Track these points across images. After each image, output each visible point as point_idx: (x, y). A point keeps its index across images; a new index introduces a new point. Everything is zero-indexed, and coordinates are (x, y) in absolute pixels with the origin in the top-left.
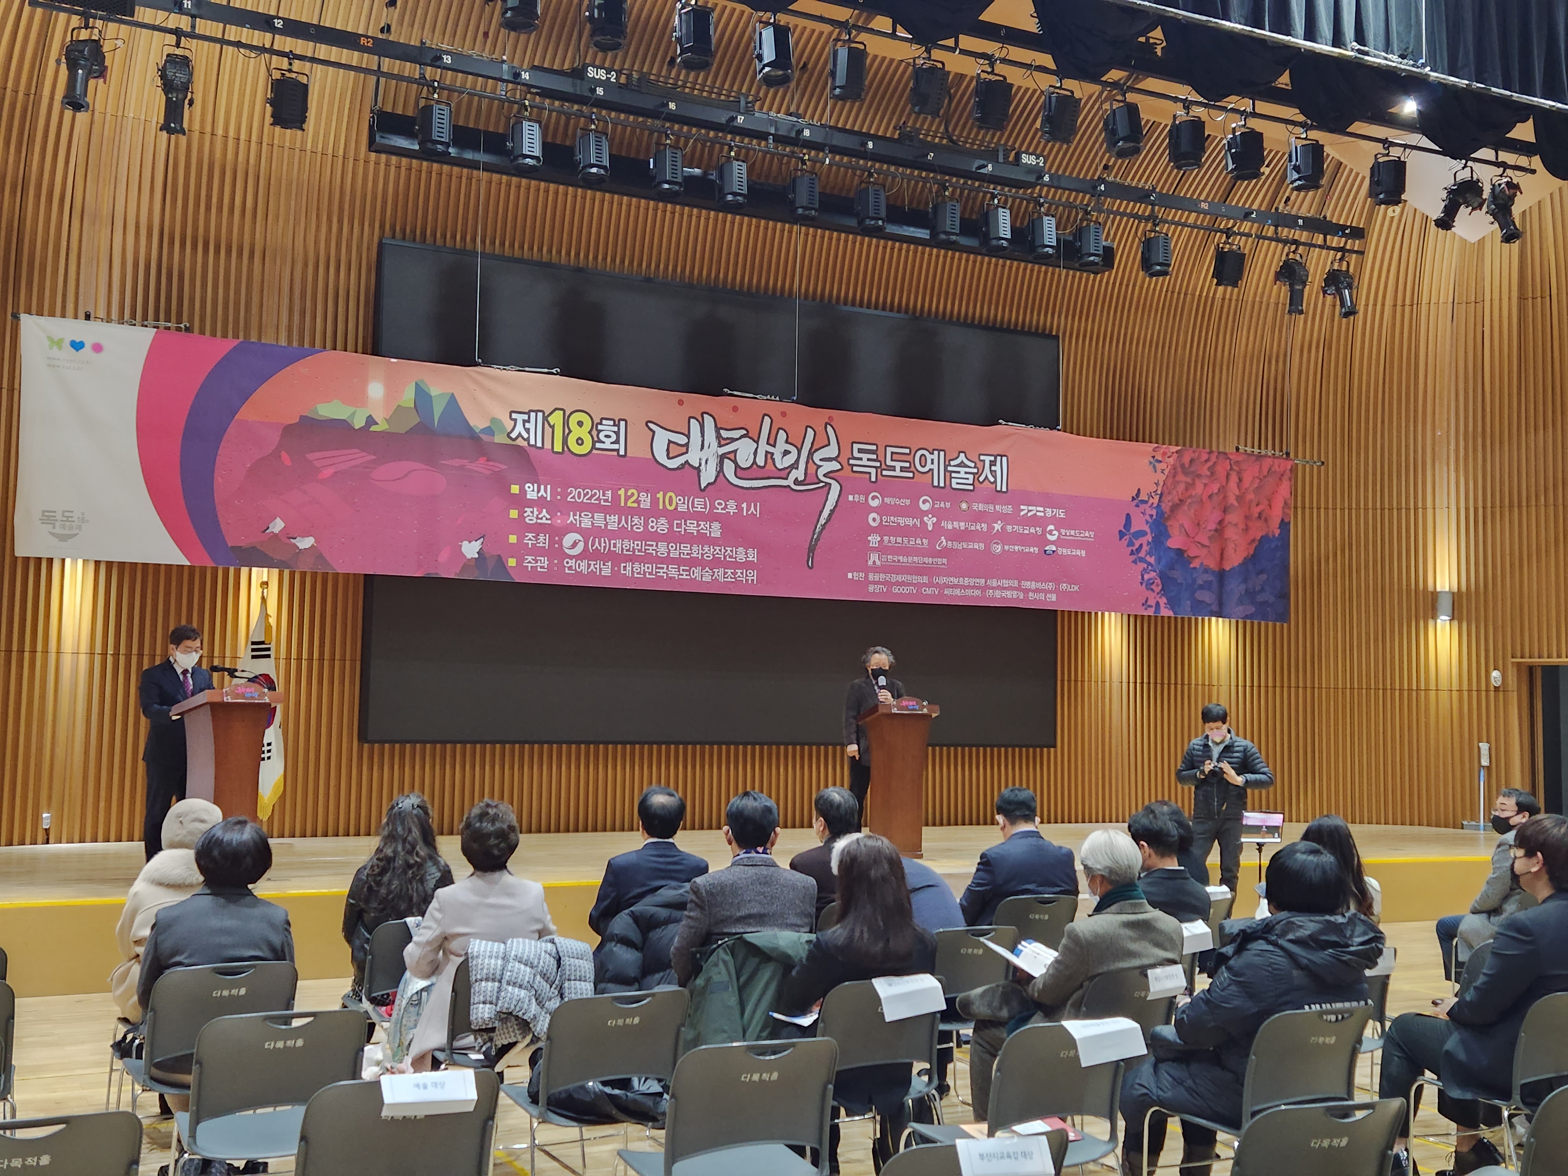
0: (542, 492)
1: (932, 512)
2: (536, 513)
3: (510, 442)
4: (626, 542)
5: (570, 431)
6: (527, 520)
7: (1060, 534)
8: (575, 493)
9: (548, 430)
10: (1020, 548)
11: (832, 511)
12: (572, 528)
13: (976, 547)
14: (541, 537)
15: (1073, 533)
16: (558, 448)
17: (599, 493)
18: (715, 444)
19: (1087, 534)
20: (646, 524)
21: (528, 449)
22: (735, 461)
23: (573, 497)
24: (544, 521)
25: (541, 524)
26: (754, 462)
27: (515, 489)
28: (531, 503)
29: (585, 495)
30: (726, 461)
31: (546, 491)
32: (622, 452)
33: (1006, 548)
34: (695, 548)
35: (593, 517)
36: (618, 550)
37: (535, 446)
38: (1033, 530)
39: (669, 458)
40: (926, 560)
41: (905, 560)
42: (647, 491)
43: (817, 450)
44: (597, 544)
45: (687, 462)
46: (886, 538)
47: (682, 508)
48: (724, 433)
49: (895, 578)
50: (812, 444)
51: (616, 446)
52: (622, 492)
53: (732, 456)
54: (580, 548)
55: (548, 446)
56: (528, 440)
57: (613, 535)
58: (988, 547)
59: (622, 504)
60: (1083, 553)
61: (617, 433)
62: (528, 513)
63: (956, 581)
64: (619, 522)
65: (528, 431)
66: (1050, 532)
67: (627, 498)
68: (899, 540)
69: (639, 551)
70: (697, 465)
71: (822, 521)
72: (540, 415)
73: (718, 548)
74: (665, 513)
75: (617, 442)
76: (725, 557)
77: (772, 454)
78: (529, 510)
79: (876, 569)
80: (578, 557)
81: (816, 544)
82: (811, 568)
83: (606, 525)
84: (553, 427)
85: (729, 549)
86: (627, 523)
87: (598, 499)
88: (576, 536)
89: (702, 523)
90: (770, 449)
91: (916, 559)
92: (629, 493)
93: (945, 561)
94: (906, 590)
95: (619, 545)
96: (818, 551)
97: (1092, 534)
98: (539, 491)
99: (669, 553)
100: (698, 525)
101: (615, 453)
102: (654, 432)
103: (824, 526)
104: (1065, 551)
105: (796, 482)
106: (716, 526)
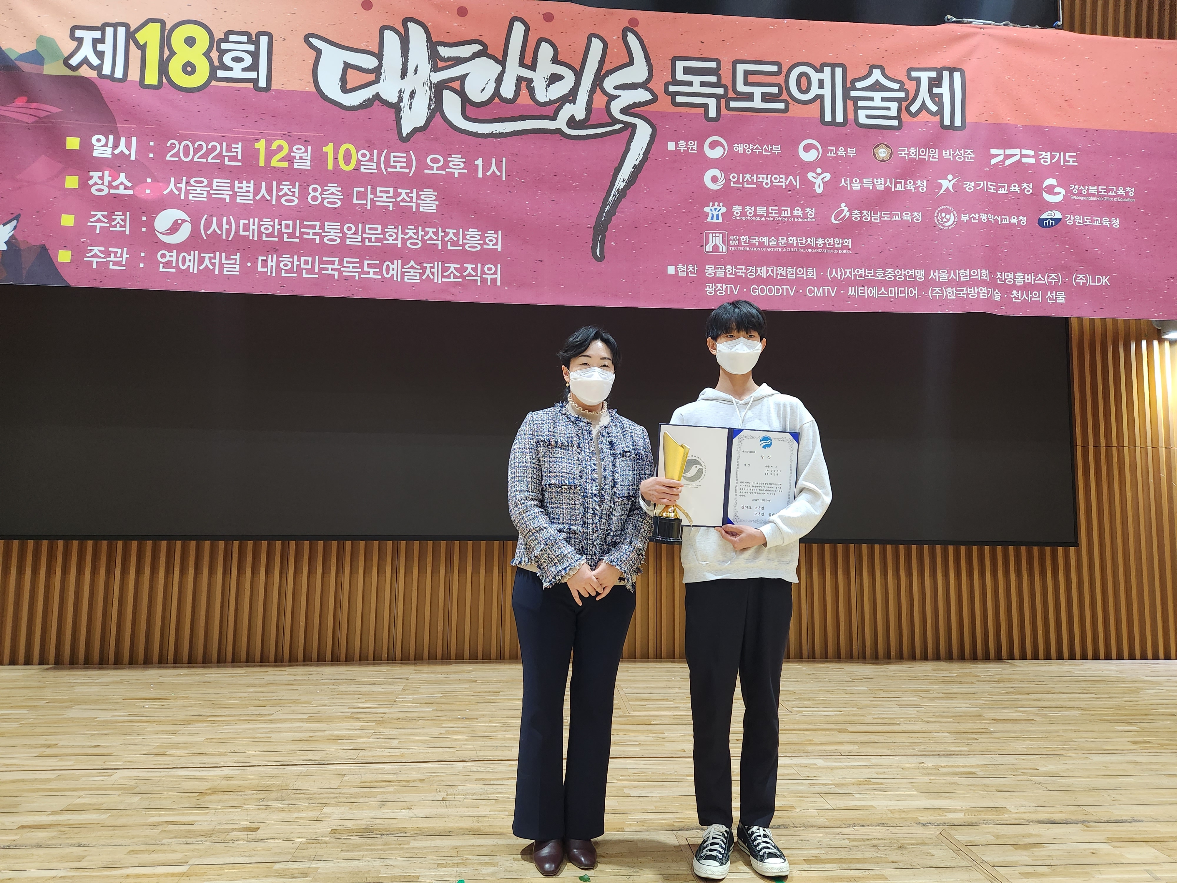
0: (122, 147)
1: (822, 163)
2: (107, 178)
3: (68, 72)
4: (267, 222)
5: (173, 53)
6: (93, 190)
7: (1069, 192)
8: (179, 147)
9: (135, 53)
10: (991, 218)
11: (637, 169)
12: (172, 202)
13: (907, 217)
14: (118, 218)
15: (1093, 190)
16: (152, 78)
17: (221, 148)
18: (425, 66)
19: (1121, 191)
20: (303, 194)
21: (99, 83)
22: (461, 93)
23: (177, 154)
24: (121, 191)
25: (116, 196)
26: (497, 92)
27: (73, 143)
28: (100, 164)
29: (196, 150)
30: (445, 92)
31: (129, 147)
32: (262, 83)
33: (965, 218)
34: (390, 230)
35: (210, 185)
36: (252, 234)
37: (111, 77)
38: (1015, 188)
39: (345, 90)
40: (812, 241)
41: (773, 242)
42: (306, 142)
43: (610, 73)
44: (214, 226)
45: (377, 96)
46: (737, 209)
47: (369, 168)
48: (444, 52)
49: (754, 272)
50: (602, 62)
51: (252, 75)
52: (261, 145)
53: (456, 85)
54: (184, 233)
55: (134, 75)
56: (99, 68)
57: (246, 212)
58: (928, 217)
59: (262, 163)
60: (1116, 223)
61: (255, 55)
62: (95, 179)
63: (870, 275)
64: (257, 191)
65: (100, 55)
66: (1050, 190)
67: (270, 153)
68: (761, 210)
69: (290, 235)
70: (394, 99)
71: (620, 184)
72: (121, 31)
73: (431, 230)
74: (337, 176)
75: (254, 67)
76: (444, 243)
77: (530, 81)
78: (95, 175)
79: (717, 259)
80: (180, 248)
81: (608, 221)
82: (601, 259)
83: (234, 196)
84: (143, 48)
85: (451, 231)
86: (269, 191)
87: (220, 156)
88: (178, 214)
89: (404, 191)
90: (526, 73)
91: (792, 240)
92: (274, 146)
93: (848, 242)
94: (775, 291)
95: (253, 227)
96: (612, 231)
97: (1131, 191)
98: (116, 146)
99: (343, 238)
100: (397, 195)
101: (251, 85)
102: (319, 52)
103: (622, 193)
104: (1079, 220)
105: (572, 122)
106: (429, 193)
